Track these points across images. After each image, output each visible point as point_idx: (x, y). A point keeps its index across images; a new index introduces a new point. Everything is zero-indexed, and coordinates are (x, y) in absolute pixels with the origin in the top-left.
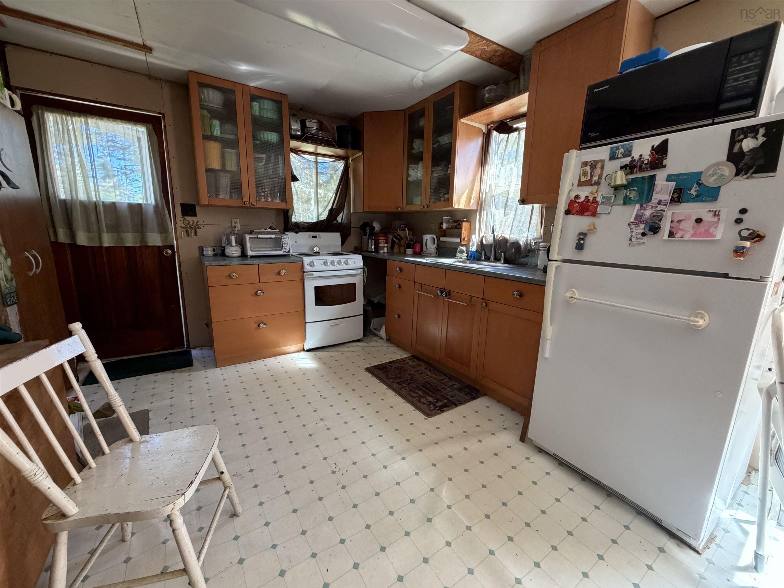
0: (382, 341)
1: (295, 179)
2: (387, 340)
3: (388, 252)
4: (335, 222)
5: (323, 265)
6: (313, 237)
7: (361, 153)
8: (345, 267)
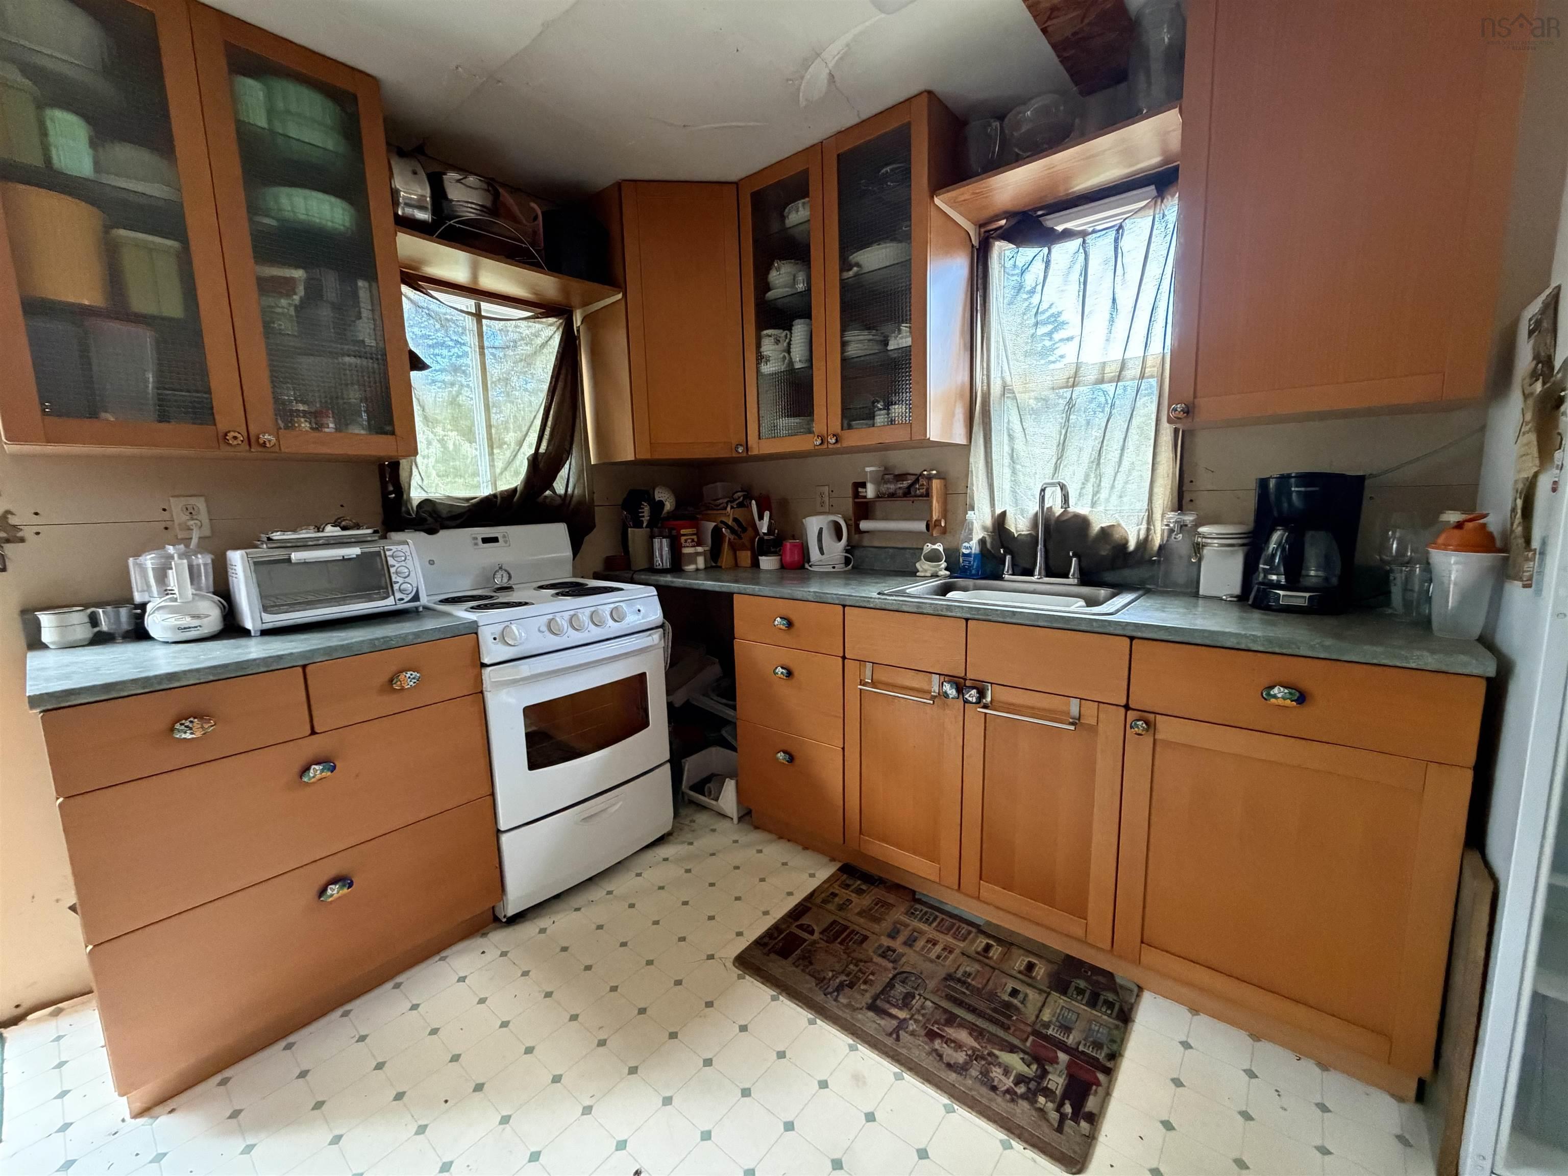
0: (723, 825)
1: (417, 363)
2: (740, 819)
4: (548, 493)
5: (547, 633)
6: (486, 540)
7: (620, 296)
8: (612, 628)
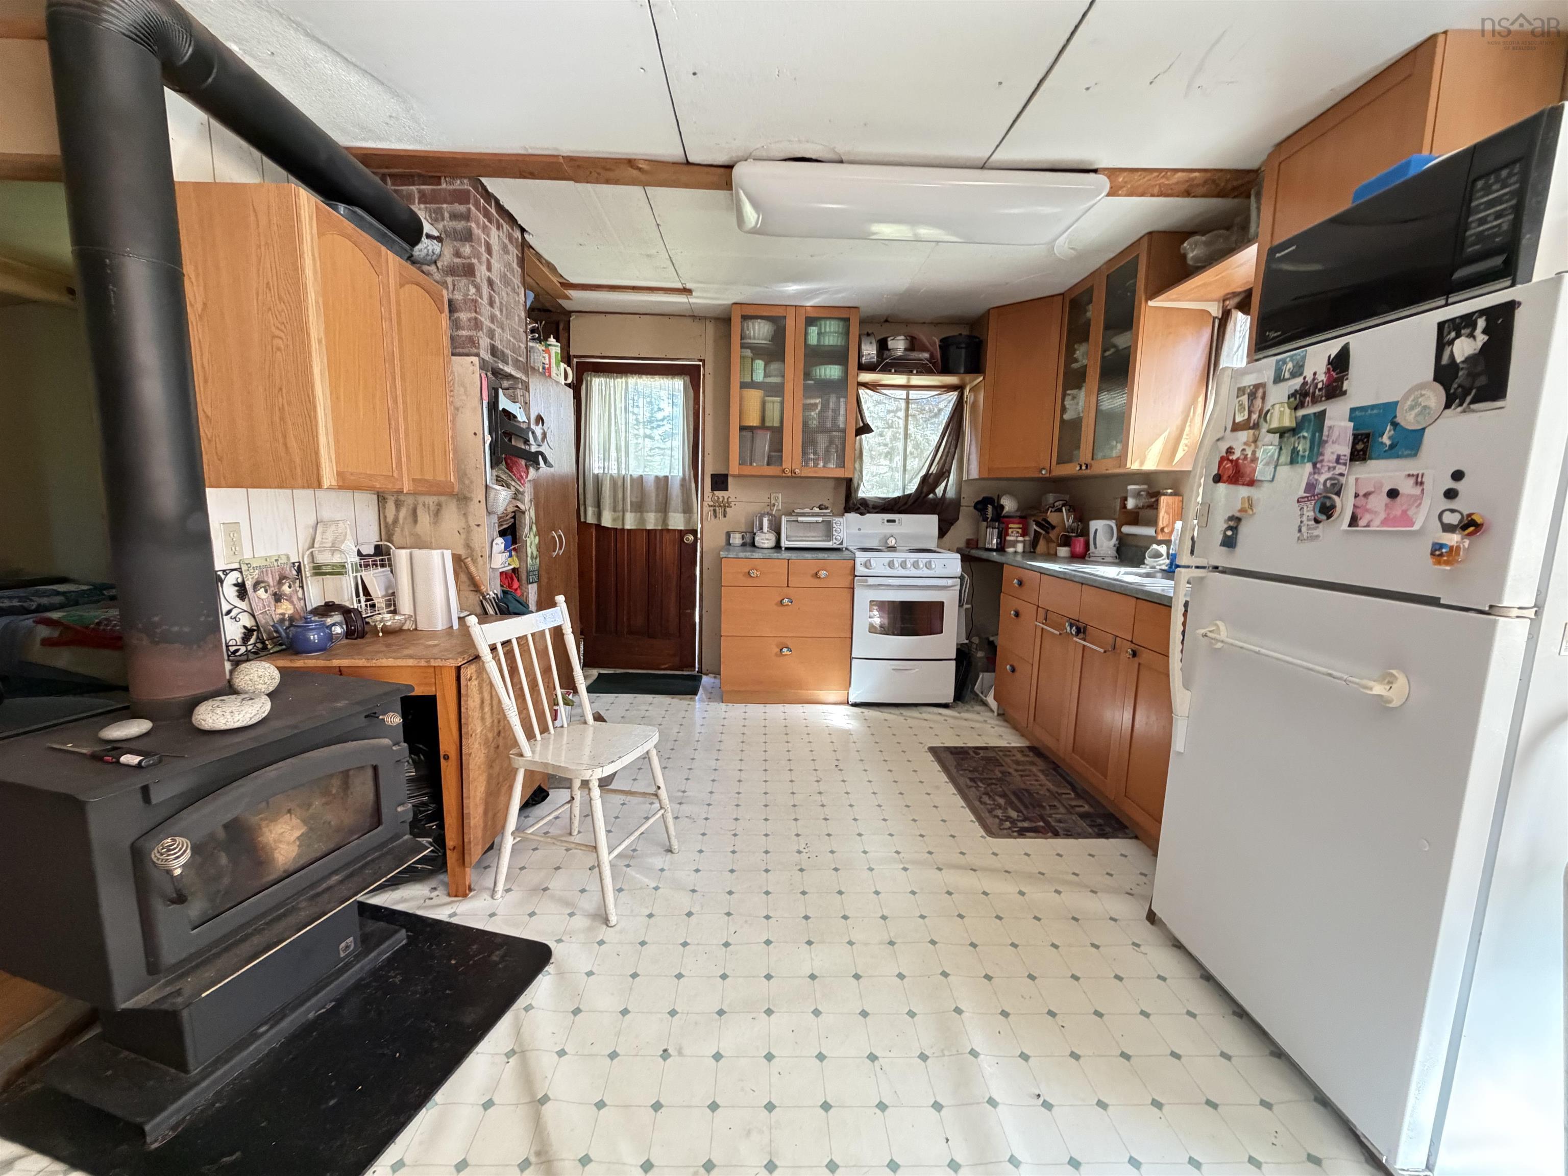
0: (990, 714)
1: (865, 429)
2: (999, 715)
3: (1024, 552)
4: (931, 496)
5: (888, 568)
6: (888, 521)
7: (981, 378)
8: (926, 572)
